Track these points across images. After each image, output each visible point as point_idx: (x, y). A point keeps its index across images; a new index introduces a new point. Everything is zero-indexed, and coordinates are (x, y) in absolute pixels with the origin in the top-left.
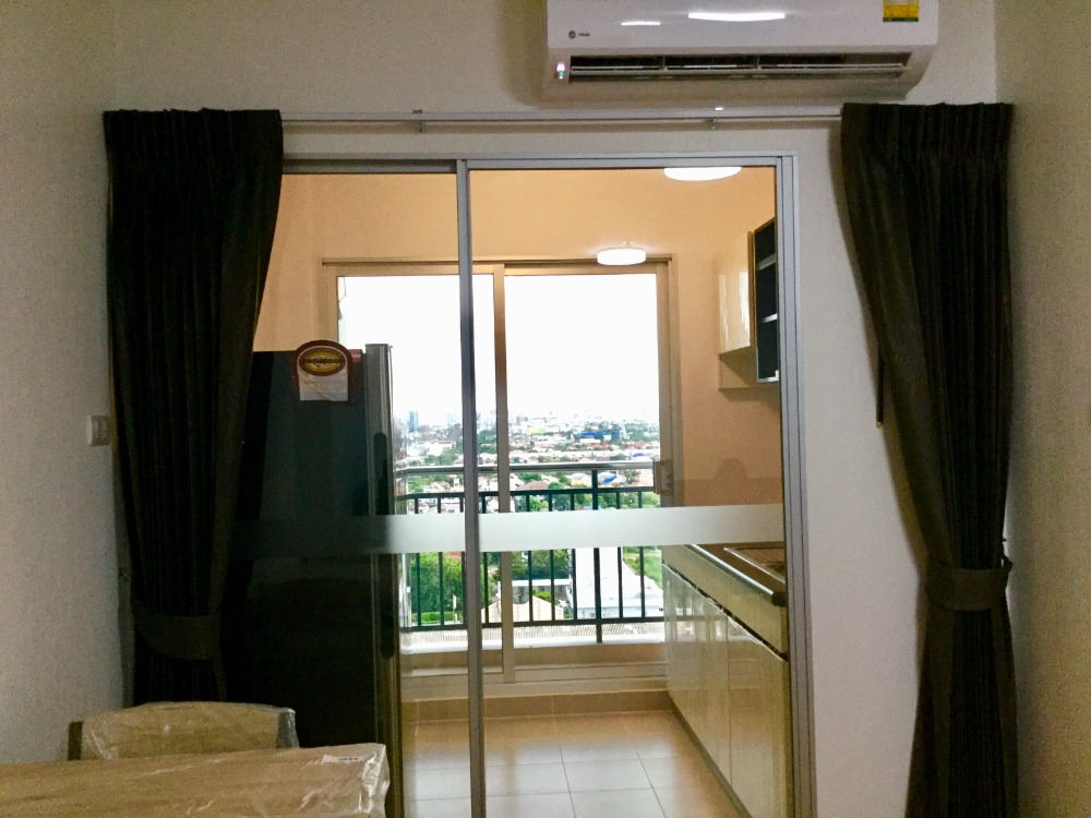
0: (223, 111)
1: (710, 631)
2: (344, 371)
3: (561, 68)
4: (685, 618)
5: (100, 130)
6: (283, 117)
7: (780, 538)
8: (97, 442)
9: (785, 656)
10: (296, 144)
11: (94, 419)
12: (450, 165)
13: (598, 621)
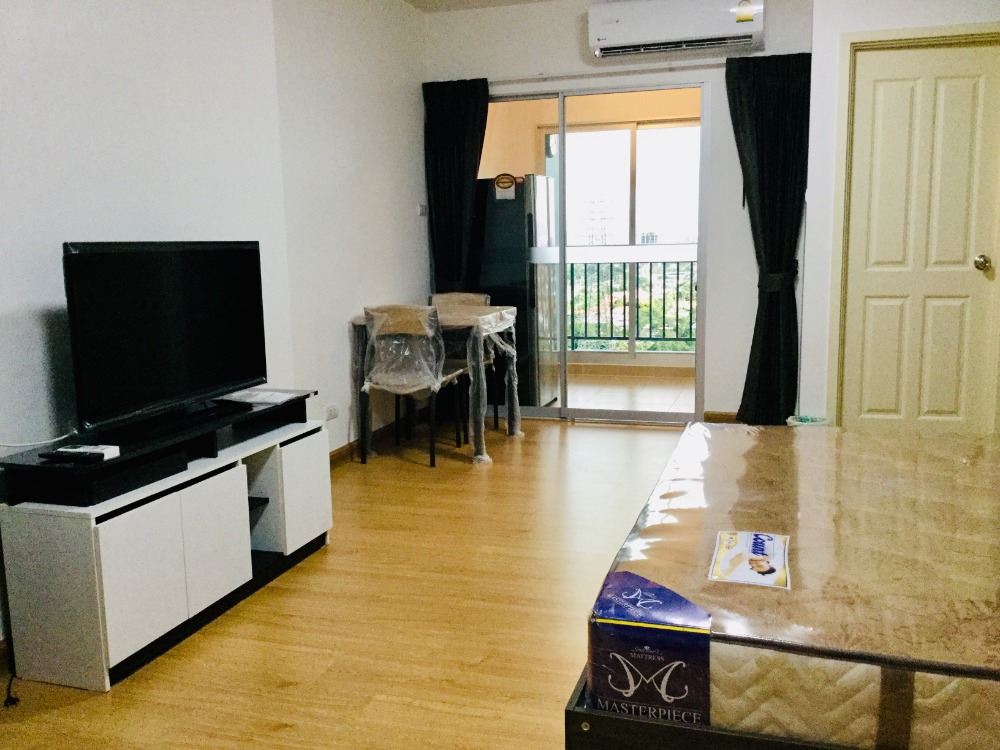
0: (465, 81)
2: (514, 187)
3: (597, 53)
5: (421, 91)
6: (489, 80)
8: (421, 214)
10: (493, 91)
11: (421, 206)
12: (556, 94)
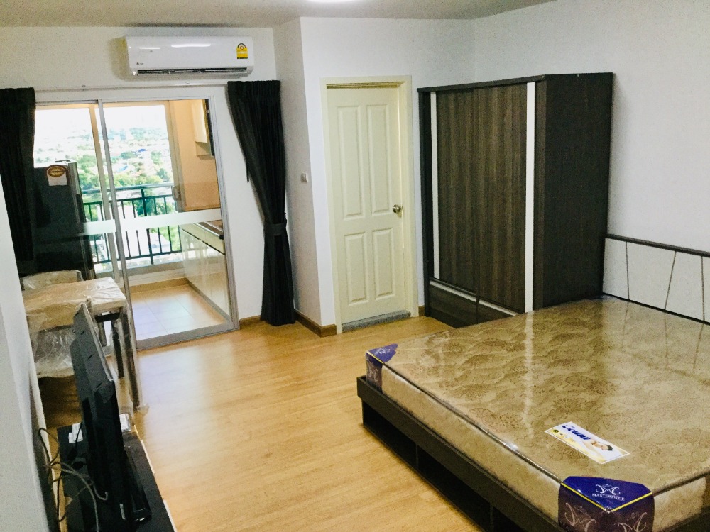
1: (201, 253)
3: (134, 73)
4: (190, 249)
7: (220, 219)
9: (224, 254)
12: (96, 101)
13: (151, 255)
